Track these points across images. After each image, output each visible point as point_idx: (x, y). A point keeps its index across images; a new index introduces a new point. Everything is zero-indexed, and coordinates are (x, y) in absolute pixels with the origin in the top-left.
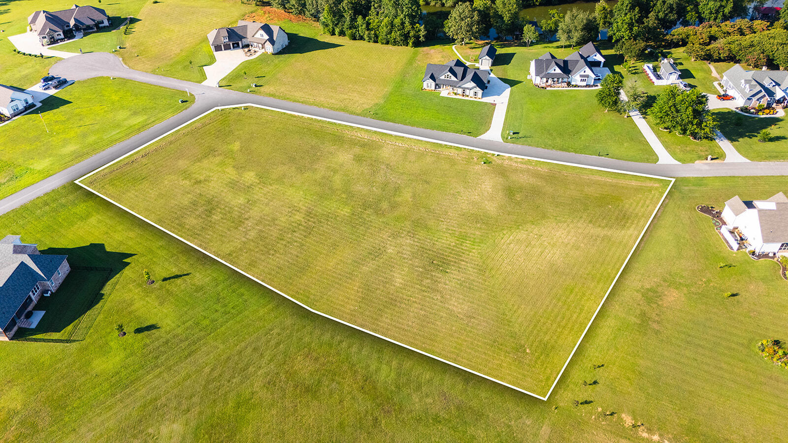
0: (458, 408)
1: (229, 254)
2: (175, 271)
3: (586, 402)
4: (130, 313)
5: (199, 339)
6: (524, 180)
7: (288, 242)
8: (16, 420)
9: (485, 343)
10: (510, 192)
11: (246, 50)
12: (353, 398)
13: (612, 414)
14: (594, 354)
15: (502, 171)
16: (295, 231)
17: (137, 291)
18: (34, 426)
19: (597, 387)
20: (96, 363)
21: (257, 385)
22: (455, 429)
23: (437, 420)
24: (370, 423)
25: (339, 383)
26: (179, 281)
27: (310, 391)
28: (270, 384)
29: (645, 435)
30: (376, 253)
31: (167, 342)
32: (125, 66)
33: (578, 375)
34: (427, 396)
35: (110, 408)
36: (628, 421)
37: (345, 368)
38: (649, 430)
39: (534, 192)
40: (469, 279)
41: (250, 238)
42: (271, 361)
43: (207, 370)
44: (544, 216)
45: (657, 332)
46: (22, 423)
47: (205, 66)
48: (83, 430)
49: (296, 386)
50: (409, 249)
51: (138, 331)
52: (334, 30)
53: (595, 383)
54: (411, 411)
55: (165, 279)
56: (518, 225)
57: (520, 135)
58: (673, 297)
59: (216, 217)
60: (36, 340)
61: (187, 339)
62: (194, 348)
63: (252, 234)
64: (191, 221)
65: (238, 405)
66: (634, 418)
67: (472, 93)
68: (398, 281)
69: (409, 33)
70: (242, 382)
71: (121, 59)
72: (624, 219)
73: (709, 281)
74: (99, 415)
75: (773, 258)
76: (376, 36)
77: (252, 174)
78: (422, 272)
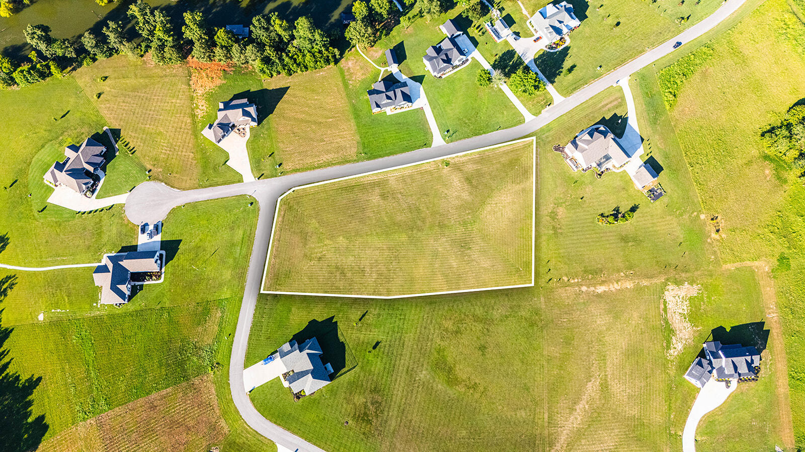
0: (511, 308)
1: (375, 291)
2: (360, 314)
3: (550, 280)
4: (363, 343)
5: (401, 337)
6: (470, 168)
7: (394, 270)
8: (369, 404)
9: (504, 275)
10: (468, 180)
11: (236, 130)
12: (474, 326)
13: (560, 280)
14: (544, 256)
15: (457, 168)
16: (392, 263)
17: (354, 332)
18: (377, 402)
19: (551, 271)
20: (373, 369)
21: (438, 341)
22: (514, 316)
23: (507, 317)
24: (486, 331)
25: (465, 323)
26: (367, 317)
27: (457, 332)
28: (442, 338)
29: (573, 281)
30: (435, 254)
31: (390, 346)
32: (174, 189)
33: (543, 270)
34: (498, 310)
35: (396, 380)
36: (566, 279)
37: (463, 316)
38: (573, 279)
39: (479, 174)
40: (481, 246)
41: (375, 277)
42: (434, 329)
43: (415, 347)
44: (492, 190)
45: (561, 234)
46: (372, 404)
47: (227, 161)
48: (395, 392)
49: (452, 334)
50: (447, 244)
51: (374, 348)
52: (271, 74)
53: (550, 270)
54: (497, 319)
55: (360, 320)
56: (483, 202)
57: (451, 132)
58: (561, 211)
59: (349, 275)
60: (341, 375)
61: (396, 339)
62: (402, 342)
63: (375, 276)
64: (341, 284)
65: (438, 353)
66: (567, 277)
67: (405, 106)
68: (454, 264)
69: (328, 57)
70: (432, 344)
71: (163, 184)
72: (526, 173)
73: (571, 195)
74: (395, 384)
75: (591, 168)
76: (306, 68)
77: (341, 238)
78: (461, 254)
